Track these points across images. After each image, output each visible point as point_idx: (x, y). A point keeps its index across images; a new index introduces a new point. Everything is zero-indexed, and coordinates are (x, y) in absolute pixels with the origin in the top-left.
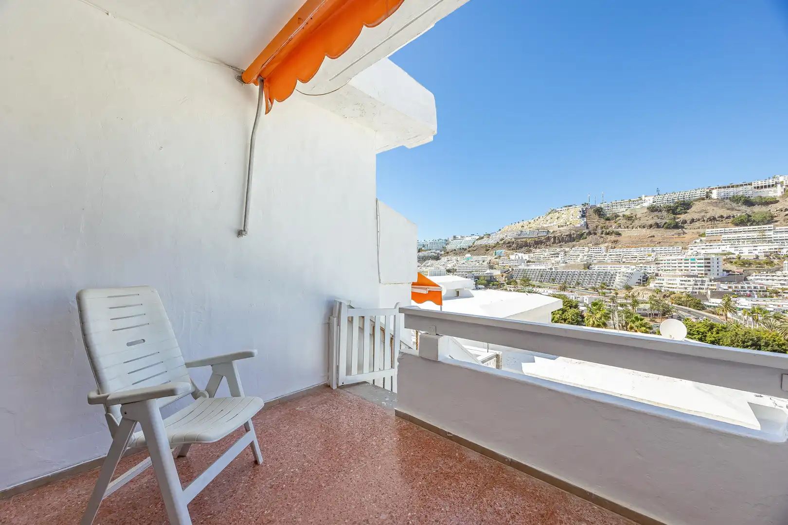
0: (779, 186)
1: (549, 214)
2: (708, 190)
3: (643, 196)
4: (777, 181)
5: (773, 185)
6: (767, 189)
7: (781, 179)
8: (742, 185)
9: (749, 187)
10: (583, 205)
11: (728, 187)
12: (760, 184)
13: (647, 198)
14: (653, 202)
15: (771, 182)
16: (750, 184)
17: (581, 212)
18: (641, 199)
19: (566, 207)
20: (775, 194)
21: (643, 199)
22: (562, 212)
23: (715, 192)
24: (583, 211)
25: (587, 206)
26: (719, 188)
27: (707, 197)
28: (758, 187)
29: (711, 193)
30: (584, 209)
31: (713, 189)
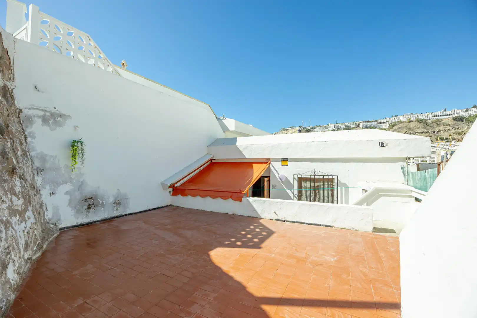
0: (387, 123)
1: (282, 131)
2: (359, 123)
3: (330, 124)
4: (386, 120)
5: (385, 122)
6: (382, 124)
7: (388, 119)
8: (372, 121)
9: (375, 122)
10: (299, 127)
11: (367, 122)
12: (380, 121)
13: (331, 125)
14: (334, 128)
15: (384, 121)
16: (376, 121)
17: (298, 131)
18: (328, 126)
19: (290, 127)
20: (386, 127)
21: (330, 126)
22: (289, 130)
23: (361, 124)
24: (300, 130)
25: (301, 128)
26: (363, 122)
27: (358, 127)
28: (379, 123)
29: (360, 124)
30: (300, 129)
31: (361, 122)
